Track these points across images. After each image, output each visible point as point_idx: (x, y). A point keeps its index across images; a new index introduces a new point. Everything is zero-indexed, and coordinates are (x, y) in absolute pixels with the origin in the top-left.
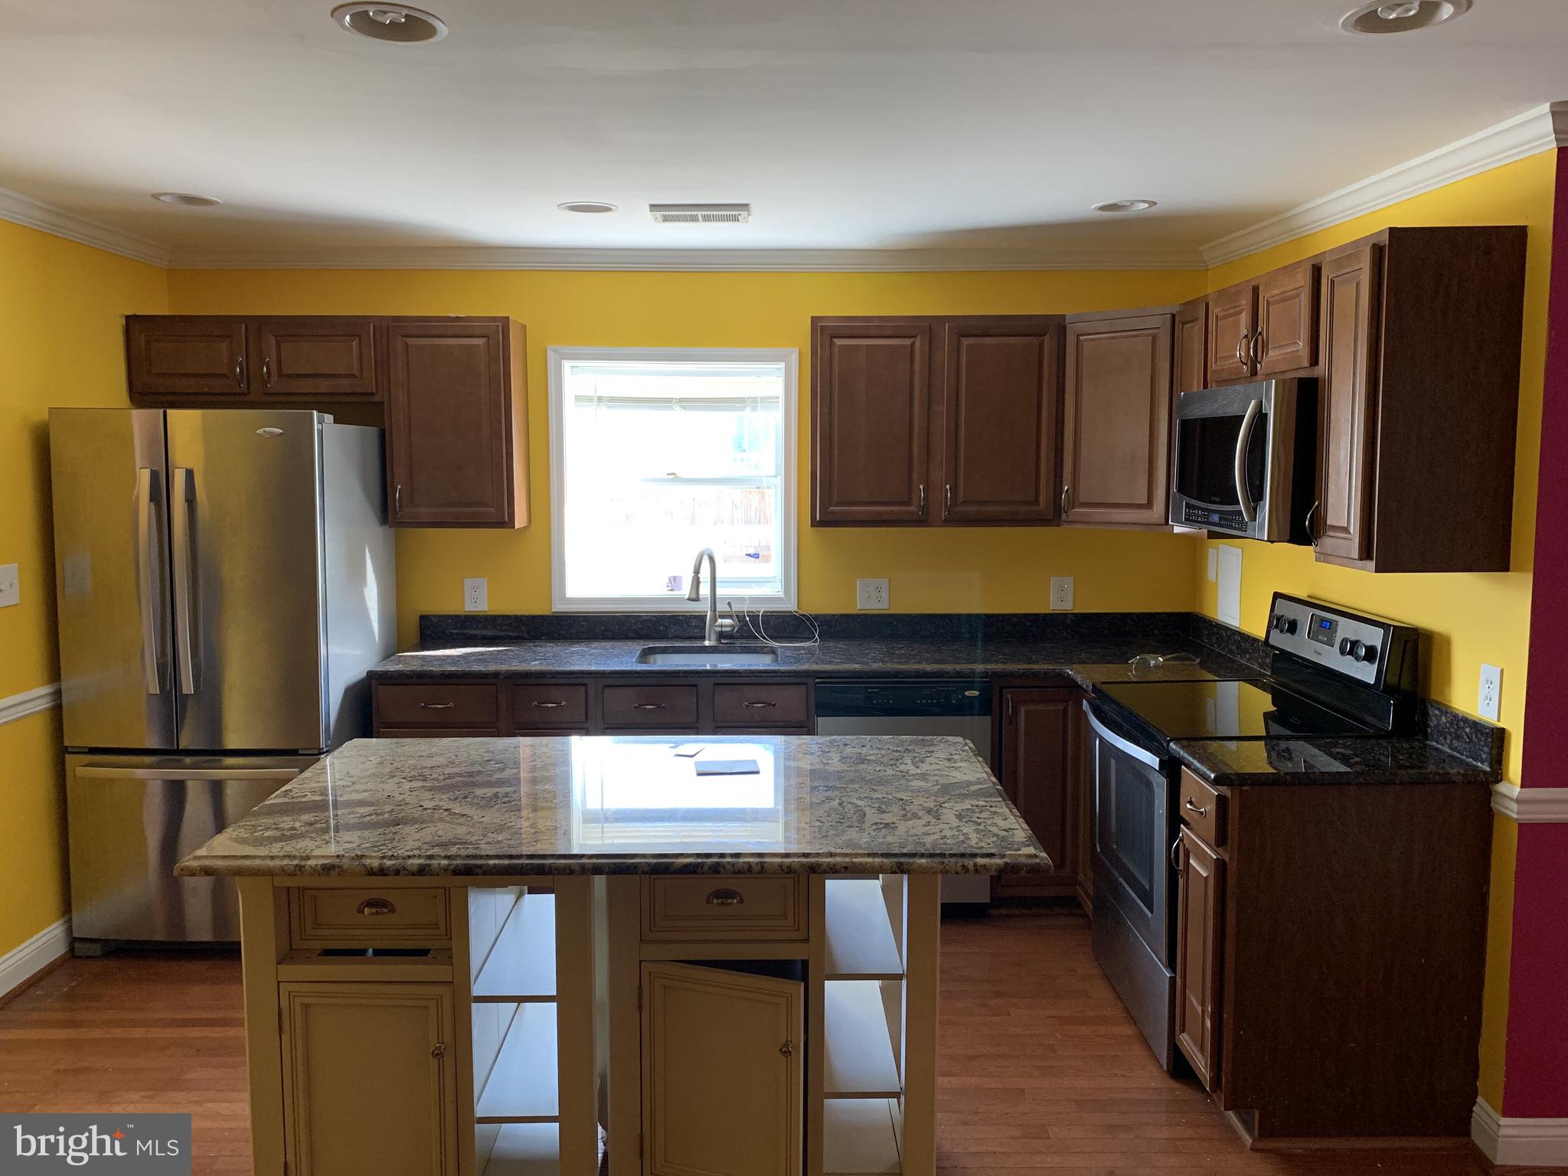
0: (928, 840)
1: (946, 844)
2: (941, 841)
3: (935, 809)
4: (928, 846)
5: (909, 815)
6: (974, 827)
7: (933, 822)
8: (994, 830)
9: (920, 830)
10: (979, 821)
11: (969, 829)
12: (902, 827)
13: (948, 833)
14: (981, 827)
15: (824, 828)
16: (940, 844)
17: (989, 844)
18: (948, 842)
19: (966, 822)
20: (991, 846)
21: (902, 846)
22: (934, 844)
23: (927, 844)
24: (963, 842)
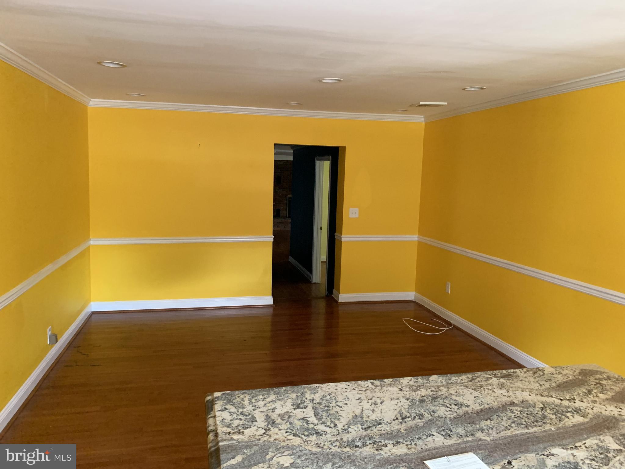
0: (273, 397)
1: (263, 395)
2: (265, 396)
3: (270, 426)
4: (272, 393)
5: (286, 417)
6: (245, 410)
7: (271, 412)
8: (233, 409)
9: (278, 404)
10: (241, 417)
11: (249, 408)
12: (288, 407)
13: (261, 403)
14: (240, 410)
15: (334, 401)
16: (266, 394)
17: (238, 397)
18: (261, 397)
19: (249, 414)
20: (238, 396)
21: (286, 392)
22: (269, 395)
23: (273, 394)
24: (253, 397)
